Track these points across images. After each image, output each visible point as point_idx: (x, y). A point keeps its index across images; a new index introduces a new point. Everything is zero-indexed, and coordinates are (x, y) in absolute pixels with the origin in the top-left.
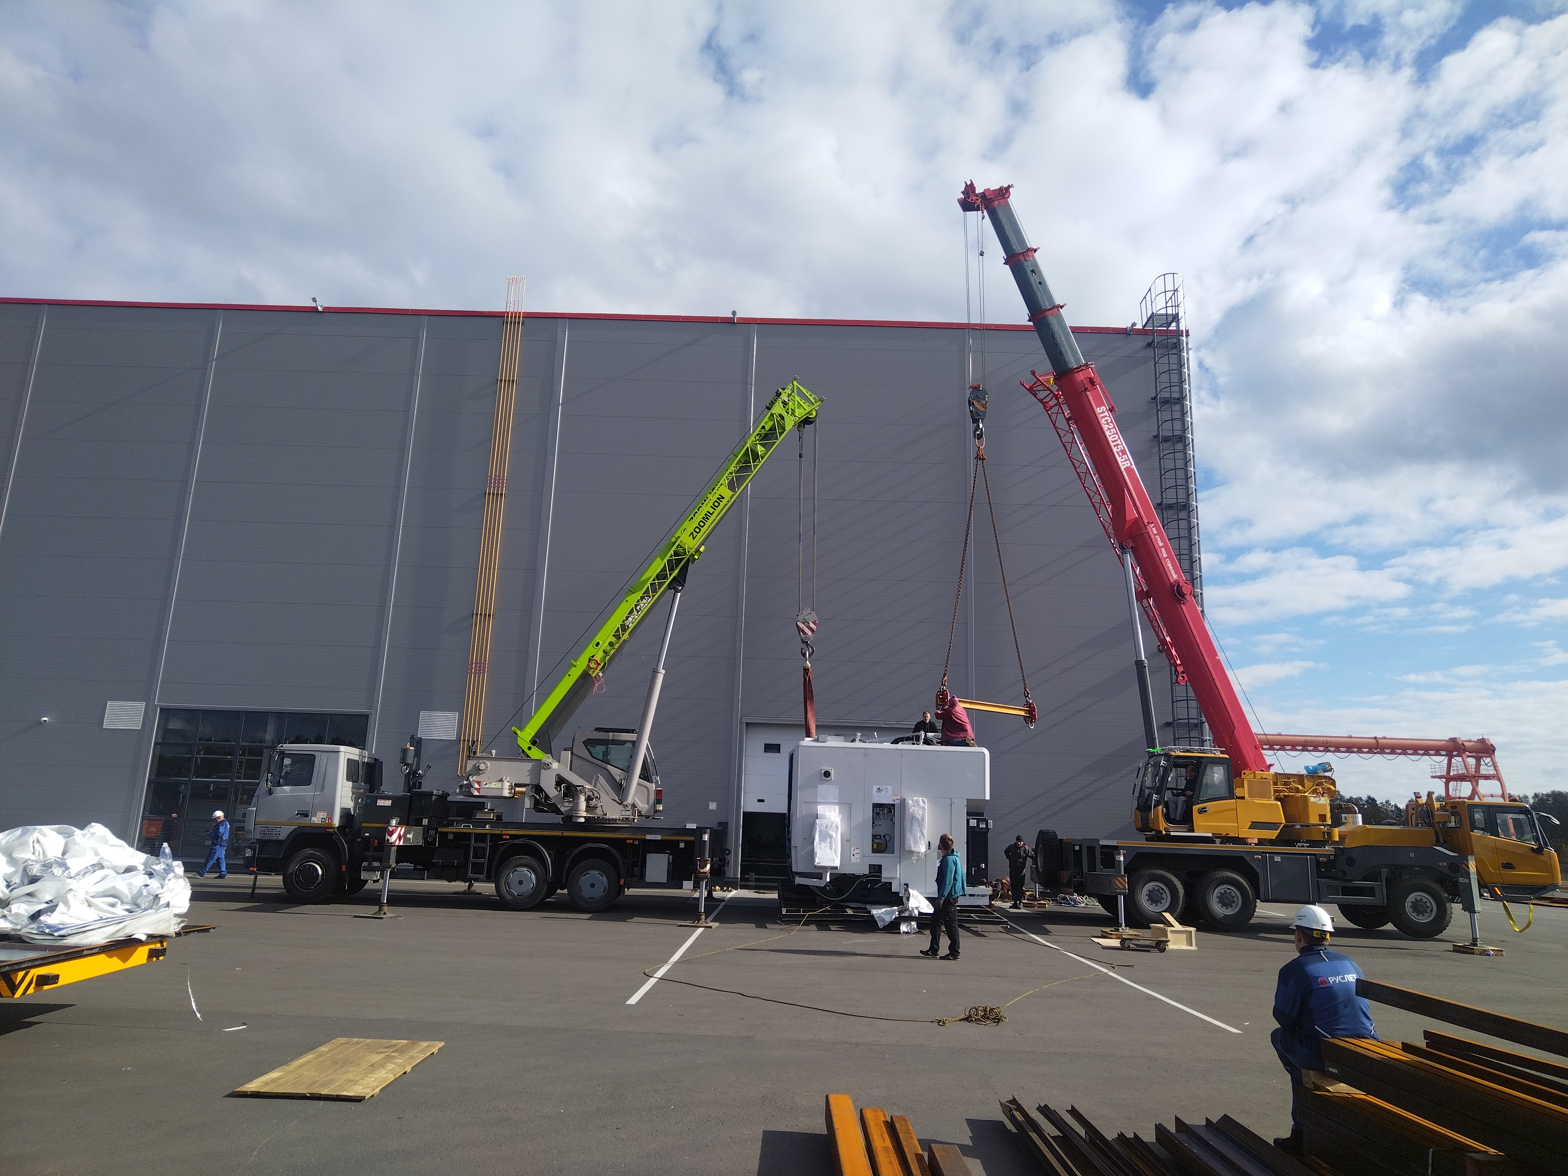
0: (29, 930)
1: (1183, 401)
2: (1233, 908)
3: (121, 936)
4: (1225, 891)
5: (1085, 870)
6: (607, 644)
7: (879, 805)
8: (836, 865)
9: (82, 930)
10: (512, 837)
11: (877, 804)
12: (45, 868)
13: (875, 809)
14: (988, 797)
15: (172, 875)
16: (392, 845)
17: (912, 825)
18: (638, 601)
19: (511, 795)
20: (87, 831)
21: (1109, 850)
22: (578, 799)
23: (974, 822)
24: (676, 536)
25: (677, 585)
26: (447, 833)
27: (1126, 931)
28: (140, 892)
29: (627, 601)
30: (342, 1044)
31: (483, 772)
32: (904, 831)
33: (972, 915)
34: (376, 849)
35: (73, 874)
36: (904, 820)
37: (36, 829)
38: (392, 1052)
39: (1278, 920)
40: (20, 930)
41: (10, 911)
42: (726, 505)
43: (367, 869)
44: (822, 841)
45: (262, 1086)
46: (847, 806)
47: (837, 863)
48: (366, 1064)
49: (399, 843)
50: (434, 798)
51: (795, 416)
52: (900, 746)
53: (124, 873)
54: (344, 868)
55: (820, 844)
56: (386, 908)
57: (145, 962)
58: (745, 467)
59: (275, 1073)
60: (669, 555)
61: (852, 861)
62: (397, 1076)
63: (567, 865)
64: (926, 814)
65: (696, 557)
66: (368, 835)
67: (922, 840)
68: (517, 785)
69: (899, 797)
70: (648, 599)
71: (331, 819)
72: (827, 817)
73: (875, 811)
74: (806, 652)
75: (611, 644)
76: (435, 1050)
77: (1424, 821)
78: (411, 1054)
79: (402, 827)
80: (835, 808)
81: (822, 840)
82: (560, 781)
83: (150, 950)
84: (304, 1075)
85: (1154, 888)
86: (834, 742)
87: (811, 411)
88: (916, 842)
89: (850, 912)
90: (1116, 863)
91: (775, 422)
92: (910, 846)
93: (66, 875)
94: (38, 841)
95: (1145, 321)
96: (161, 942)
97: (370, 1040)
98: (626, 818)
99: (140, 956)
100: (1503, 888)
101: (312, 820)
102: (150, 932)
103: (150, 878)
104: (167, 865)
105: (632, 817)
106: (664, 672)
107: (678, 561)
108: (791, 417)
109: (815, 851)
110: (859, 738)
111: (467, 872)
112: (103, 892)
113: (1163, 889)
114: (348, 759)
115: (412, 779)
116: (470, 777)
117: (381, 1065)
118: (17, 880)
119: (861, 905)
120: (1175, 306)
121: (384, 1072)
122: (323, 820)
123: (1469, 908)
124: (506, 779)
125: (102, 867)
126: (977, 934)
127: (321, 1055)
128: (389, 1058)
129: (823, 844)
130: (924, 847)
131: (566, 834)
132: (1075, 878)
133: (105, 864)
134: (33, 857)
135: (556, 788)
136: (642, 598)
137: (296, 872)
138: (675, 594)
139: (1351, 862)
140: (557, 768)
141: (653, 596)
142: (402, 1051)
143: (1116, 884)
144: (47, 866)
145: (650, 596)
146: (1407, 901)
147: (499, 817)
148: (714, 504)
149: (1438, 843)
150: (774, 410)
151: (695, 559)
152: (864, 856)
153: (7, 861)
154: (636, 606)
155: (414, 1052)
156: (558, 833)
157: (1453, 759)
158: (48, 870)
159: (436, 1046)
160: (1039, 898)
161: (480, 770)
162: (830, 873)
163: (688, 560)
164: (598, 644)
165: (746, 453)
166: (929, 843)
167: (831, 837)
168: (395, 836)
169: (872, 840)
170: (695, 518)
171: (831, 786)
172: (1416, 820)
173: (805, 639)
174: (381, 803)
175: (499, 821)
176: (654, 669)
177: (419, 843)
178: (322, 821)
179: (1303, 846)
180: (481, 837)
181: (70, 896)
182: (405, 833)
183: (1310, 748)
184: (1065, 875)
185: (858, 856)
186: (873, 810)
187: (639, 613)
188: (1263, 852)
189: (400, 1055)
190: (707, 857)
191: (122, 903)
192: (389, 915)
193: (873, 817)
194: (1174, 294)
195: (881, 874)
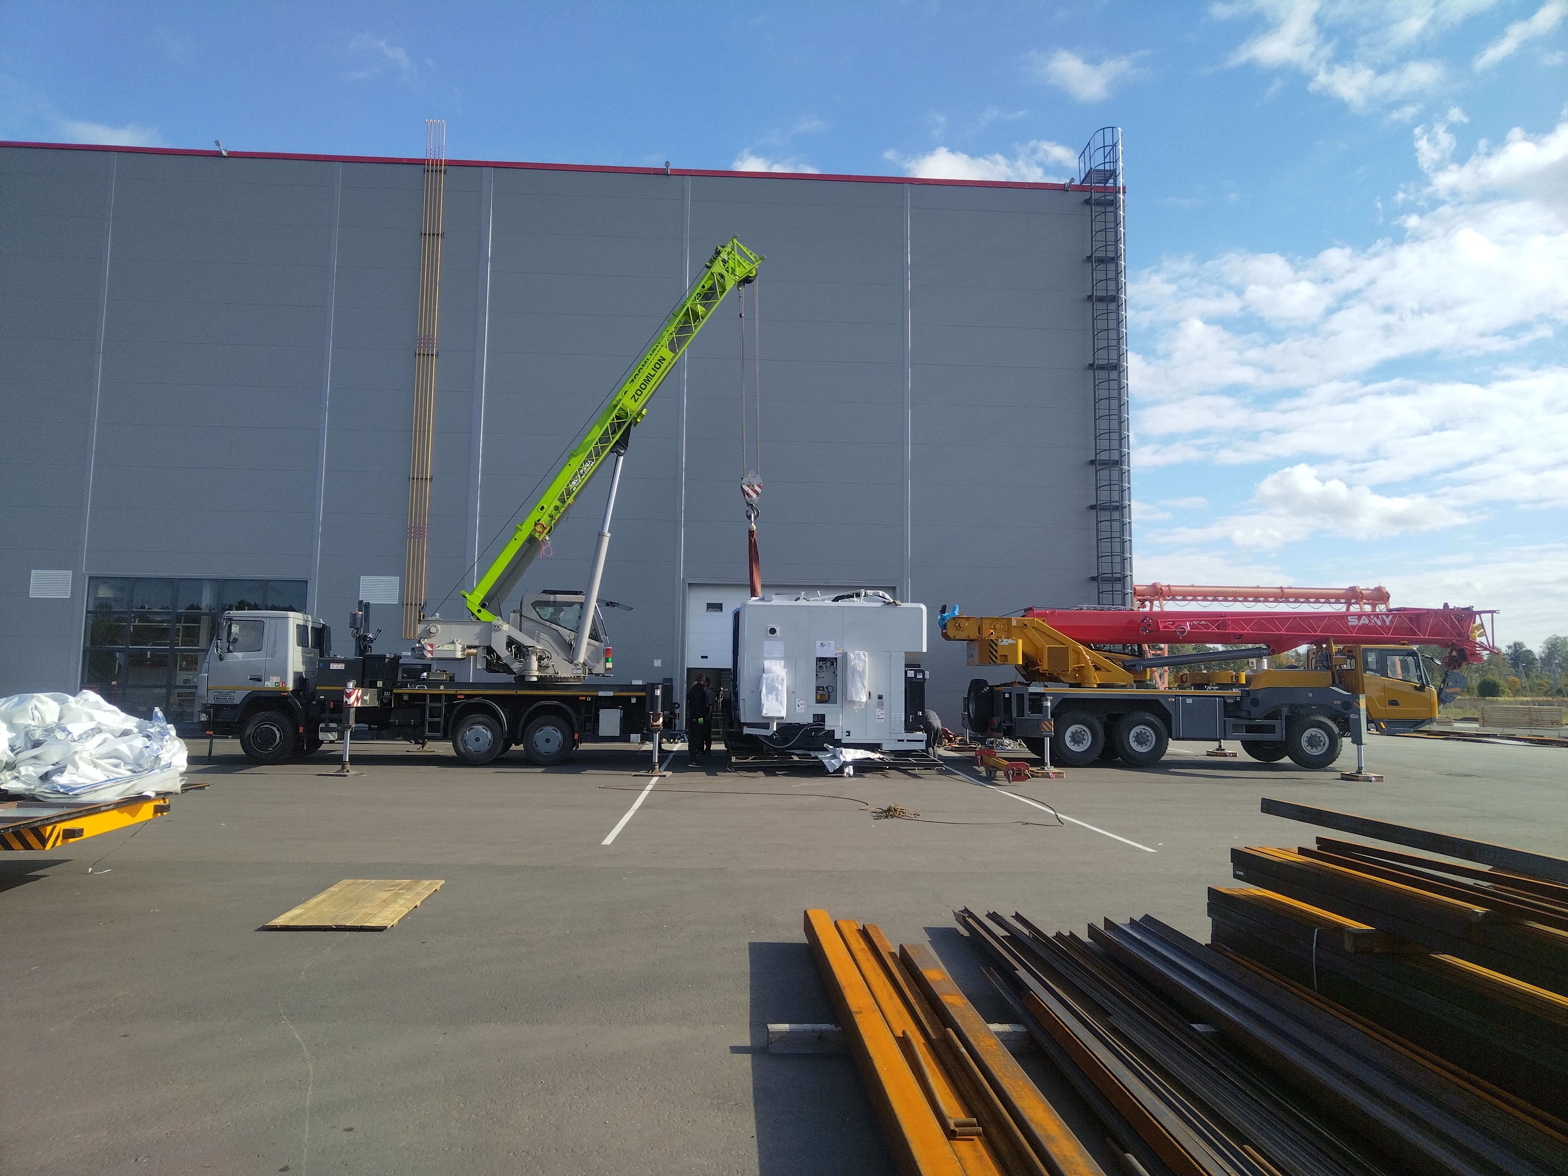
0: (41, 789)
1: (1117, 260)
2: (1148, 746)
3: (132, 794)
4: (1141, 731)
5: (1014, 715)
6: (552, 508)
7: (822, 659)
8: (782, 716)
9: (94, 787)
10: (467, 696)
11: (820, 658)
12: (46, 733)
13: (818, 663)
14: (925, 650)
15: (167, 737)
16: (350, 707)
17: (854, 677)
18: (582, 465)
19: (464, 657)
20: (80, 697)
21: (1037, 697)
22: (530, 659)
23: (911, 673)
24: (617, 398)
25: (619, 448)
26: (401, 695)
27: (1051, 769)
28: (141, 754)
29: (570, 465)
30: (349, 885)
31: (434, 635)
32: (846, 682)
33: (910, 759)
34: (332, 711)
35: (76, 738)
36: (846, 672)
37: (34, 697)
38: (399, 890)
39: (1188, 756)
40: (34, 790)
41: (19, 773)
42: (667, 366)
43: (324, 730)
44: (769, 694)
45: (289, 920)
46: (791, 661)
47: (783, 714)
48: (378, 900)
49: (357, 705)
50: (387, 660)
51: (735, 275)
52: (840, 603)
53: (120, 736)
54: (301, 729)
55: (767, 696)
56: (348, 767)
57: (151, 817)
58: (684, 329)
59: (297, 910)
60: (611, 418)
61: (797, 712)
62: (410, 910)
63: (522, 721)
64: (867, 667)
65: (638, 420)
66: (323, 697)
67: (863, 690)
68: (470, 647)
69: (841, 651)
70: (591, 463)
71: (284, 683)
72: (774, 671)
73: (818, 664)
74: (751, 514)
75: (557, 508)
76: (438, 887)
77: (1323, 664)
78: (417, 891)
79: (359, 690)
80: (780, 663)
81: (769, 692)
82: (511, 642)
83: (156, 807)
84: (323, 911)
85: (1076, 730)
86: (778, 601)
87: (751, 270)
88: (857, 693)
89: (796, 758)
90: (1044, 708)
91: (715, 281)
92: (852, 696)
93: (70, 738)
94: (36, 708)
95: (1083, 176)
96: (164, 799)
97: (375, 880)
98: (577, 676)
99: (146, 812)
100: (1387, 723)
101: (266, 684)
102: (158, 790)
103: (149, 740)
104: (162, 728)
105: (583, 675)
106: (609, 535)
107: (620, 425)
108: (730, 275)
109: (762, 702)
110: (803, 597)
111: (424, 732)
112: (106, 753)
113: (1084, 731)
114: (297, 625)
115: (362, 643)
116: (422, 640)
117: (394, 900)
118: (19, 743)
119: (805, 752)
120: (1113, 162)
121: (398, 906)
122: (277, 684)
123: (1358, 741)
124: (457, 641)
125: (100, 731)
126: (915, 776)
127: (333, 895)
128: (397, 895)
129: (770, 696)
130: (865, 697)
131: (520, 692)
132: (1004, 723)
133: (103, 728)
134: (33, 723)
135: (507, 649)
136: (585, 462)
137: (253, 734)
138: (617, 457)
139: (1255, 702)
140: (507, 629)
141: (597, 460)
142: (408, 888)
143: (1043, 727)
144: (49, 731)
145: (593, 459)
146: (1303, 736)
147: (452, 678)
148: (655, 366)
149: (1334, 683)
150: (713, 270)
151: (638, 422)
152: (808, 706)
153: (7, 726)
154: (580, 469)
155: (419, 889)
156: (513, 692)
157: (1351, 606)
158: (50, 735)
159: (439, 884)
160: (969, 742)
161: (431, 633)
162: (777, 723)
163: (630, 424)
164: (542, 508)
165: (687, 314)
166: (870, 692)
167: (777, 689)
168: (353, 698)
169: (816, 691)
170: (636, 381)
171: (776, 642)
172: (1316, 663)
173: (750, 502)
174: (334, 666)
175: (451, 682)
176: (599, 532)
177: (375, 704)
178: (275, 686)
179: (1213, 689)
180: (436, 698)
181: (77, 758)
182: (362, 696)
183: (1220, 598)
184: (996, 720)
185: (803, 706)
186: (817, 664)
187: (583, 477)
188: (1176, 695)
189: (407, 892)
190: (659, 711)
191: (125, 764)
192: (352, 772)
193: (816, 670)
194: (1113, 148)
195: (824, 722)
